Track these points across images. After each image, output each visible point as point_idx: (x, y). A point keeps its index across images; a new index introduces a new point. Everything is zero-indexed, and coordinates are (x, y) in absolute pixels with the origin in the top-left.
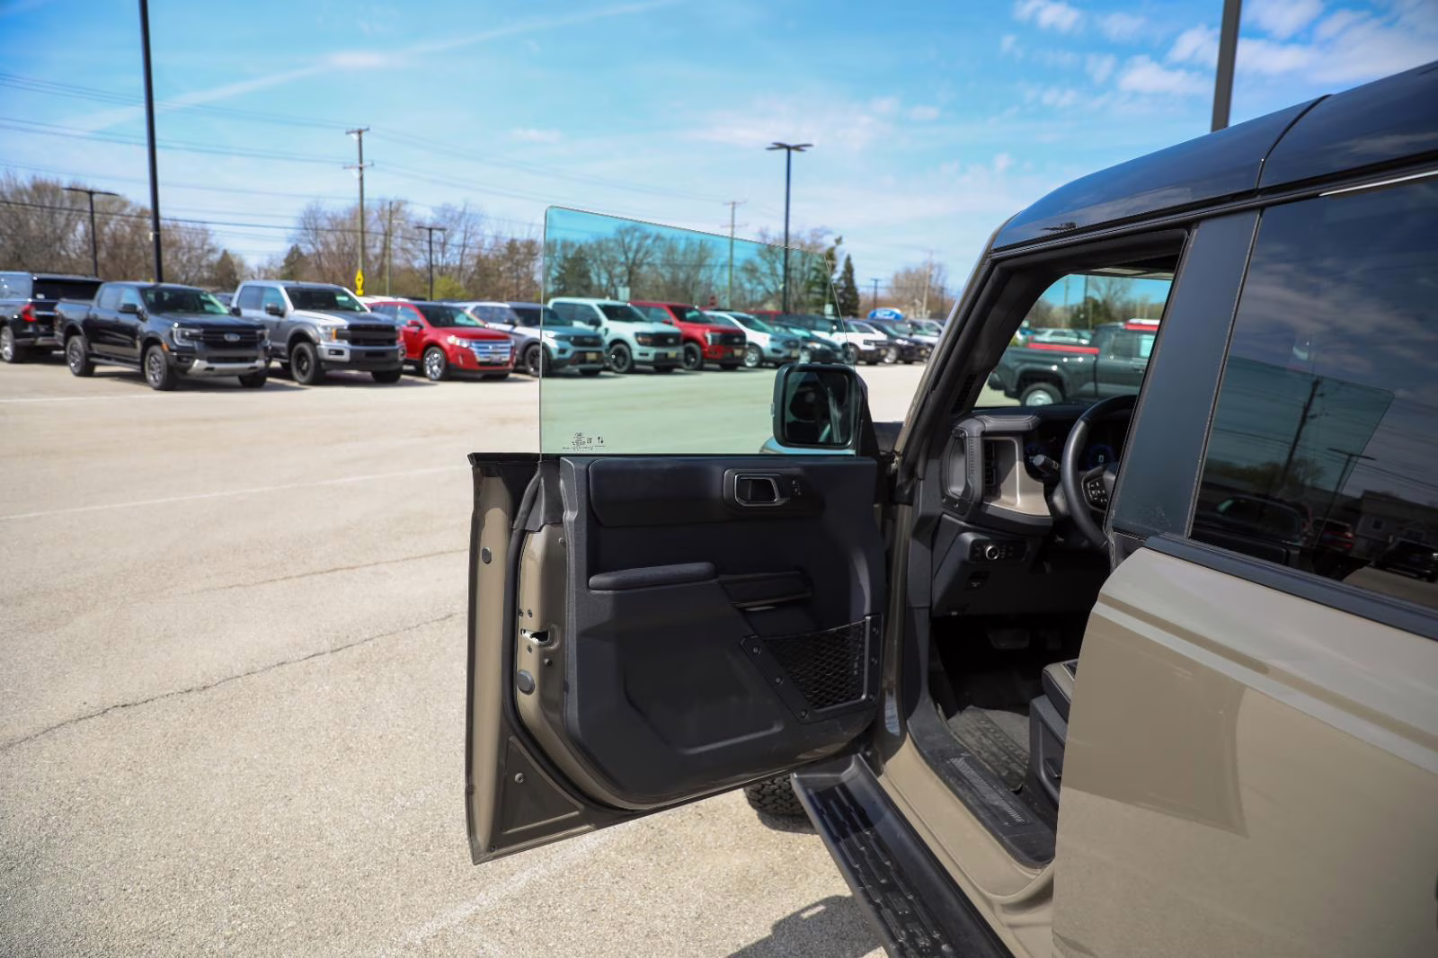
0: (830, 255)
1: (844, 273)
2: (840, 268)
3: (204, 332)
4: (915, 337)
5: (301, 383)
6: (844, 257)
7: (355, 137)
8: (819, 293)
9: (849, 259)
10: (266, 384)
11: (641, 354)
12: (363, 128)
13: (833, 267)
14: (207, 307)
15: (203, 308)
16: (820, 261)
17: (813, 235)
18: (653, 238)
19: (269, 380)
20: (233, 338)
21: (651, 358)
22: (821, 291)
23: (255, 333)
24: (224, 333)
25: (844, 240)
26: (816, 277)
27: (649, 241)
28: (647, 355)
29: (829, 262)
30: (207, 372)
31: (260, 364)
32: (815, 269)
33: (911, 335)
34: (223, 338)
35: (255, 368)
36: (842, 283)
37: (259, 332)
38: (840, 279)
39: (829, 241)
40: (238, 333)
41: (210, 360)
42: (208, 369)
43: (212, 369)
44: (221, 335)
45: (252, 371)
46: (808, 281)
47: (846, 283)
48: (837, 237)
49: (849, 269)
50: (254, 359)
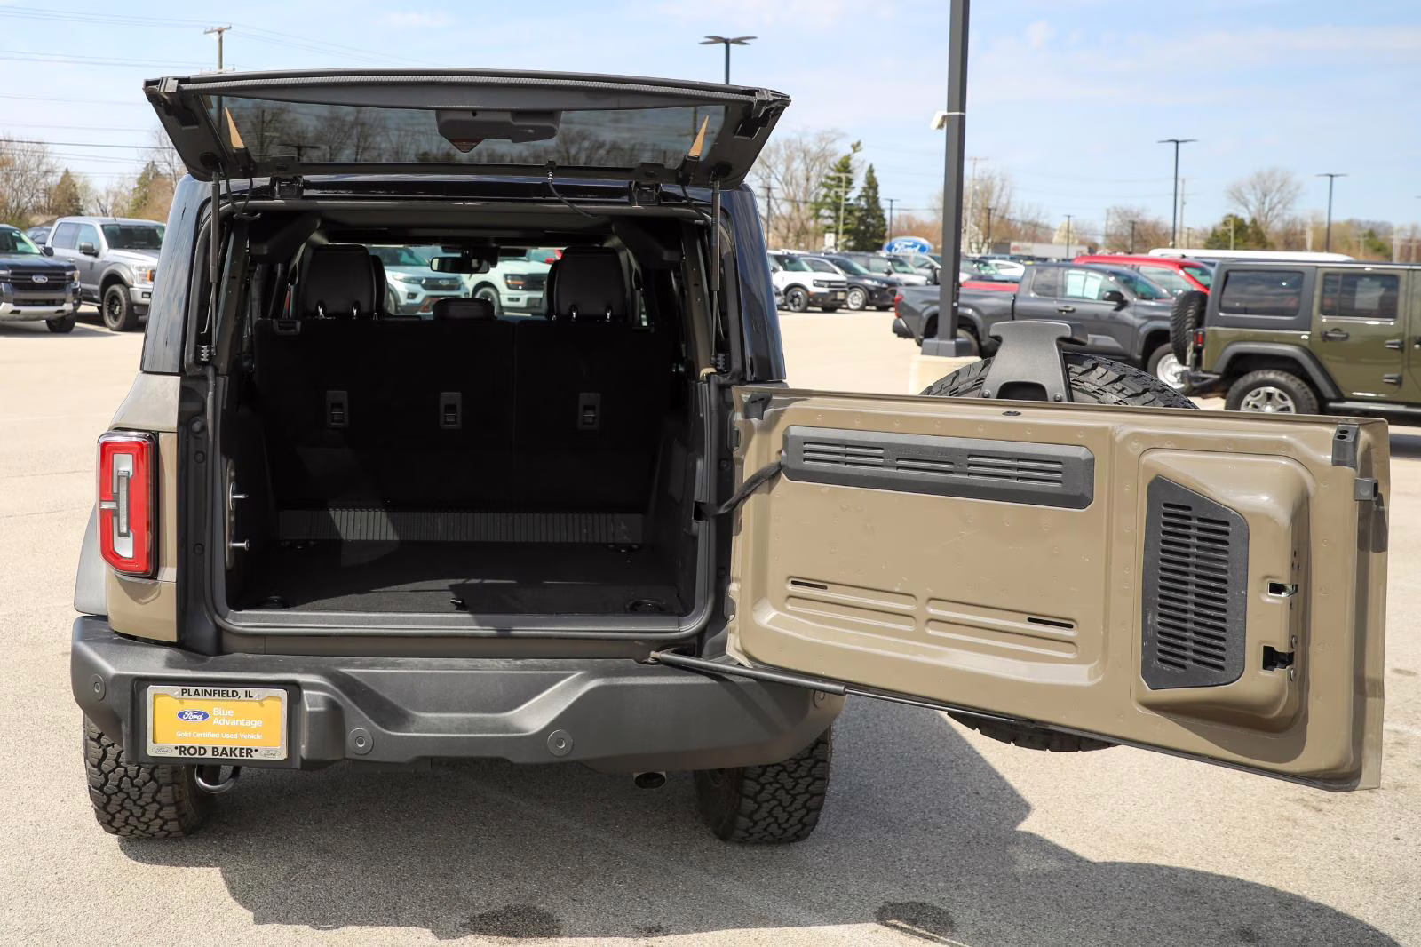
0: (845, 167)
1: (864, 189)
2: (860, 183)
3: (12, 274)
4: (894, 276)
5: (112, 330)
6: (867, 166)
7: (215, 36)
8: (831, 217)
9: (871, 171)
10: (74, 329)
11: (511, 299)
12: (224, 26)
13: (849, 182)
14: (20, 246)
15: (15, 247)
16: (832, 174)
17: (821, 140)
18: (607, 147)
19: (77, 324)
20: (41, 279)
21: (522, 303)
22: (833, 214)
23: (64, 275)
24: (32, 274)
25: (862, 145)
26: (826, 196)
27: (602, 152)
28: (518, 300)
29: (843, 176)
30: (12, 315)
31: (68, 307)
32: (823, 184)
33: (889, 273)
34: (31, 279)
35: (62, 311)
36: (863, 203)
37: (68, 273)
38: (859, 197)
39: (843, 149)
40: (46, 274)
41: (16, 303)
42: (13, 312)
43: (18, 312)
44: (29, 277)
45: (60, 315)
46: (815, 203)
47: (867, 201)
48: (855, 142)
49: (872, 185)
50: (63, 302)
